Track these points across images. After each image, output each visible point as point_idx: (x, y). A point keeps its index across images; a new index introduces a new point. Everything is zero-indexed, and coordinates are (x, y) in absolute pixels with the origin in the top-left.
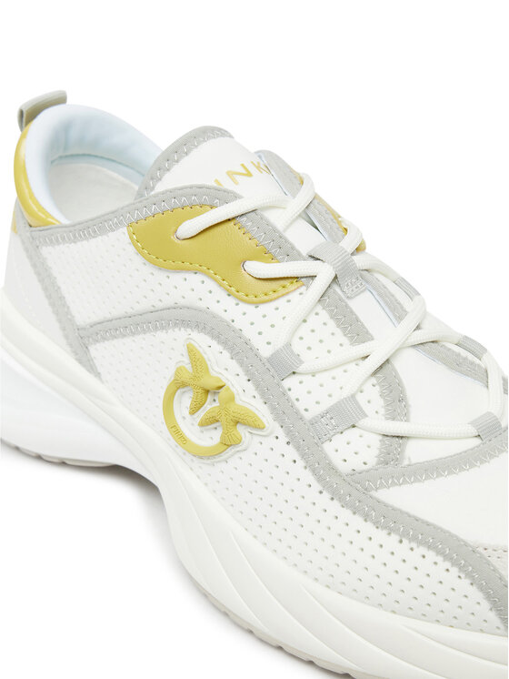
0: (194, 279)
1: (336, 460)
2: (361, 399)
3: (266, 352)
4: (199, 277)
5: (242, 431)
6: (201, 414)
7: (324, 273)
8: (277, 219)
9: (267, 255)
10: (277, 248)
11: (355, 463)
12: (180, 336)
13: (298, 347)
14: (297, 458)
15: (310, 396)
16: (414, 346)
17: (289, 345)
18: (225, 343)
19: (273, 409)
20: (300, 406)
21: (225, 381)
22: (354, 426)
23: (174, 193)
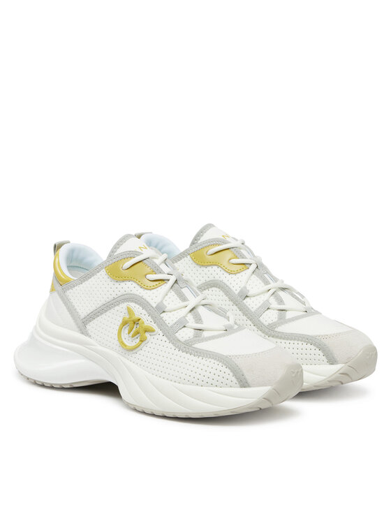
0: (129, 284)
1: (180, 338)
2: (187, 318)
3: (154, 305)
4: (131, 282)
5: (147, 335)
6: (132, 333)
7: (173, 279)
8: (158, 261)
9: (154, 272)
10: (157, 270)
11: (186, 338)
12: (124, 305)
13: (165, 303)
14: (167, 340)
15: (169, 318)
16: (203, 305)
17: (162, 301)
18: (140, 304)
19: (157, 325)
20: (167, 322)
21: (140, 317)
22: (184, 327)
23: (121, 254)
